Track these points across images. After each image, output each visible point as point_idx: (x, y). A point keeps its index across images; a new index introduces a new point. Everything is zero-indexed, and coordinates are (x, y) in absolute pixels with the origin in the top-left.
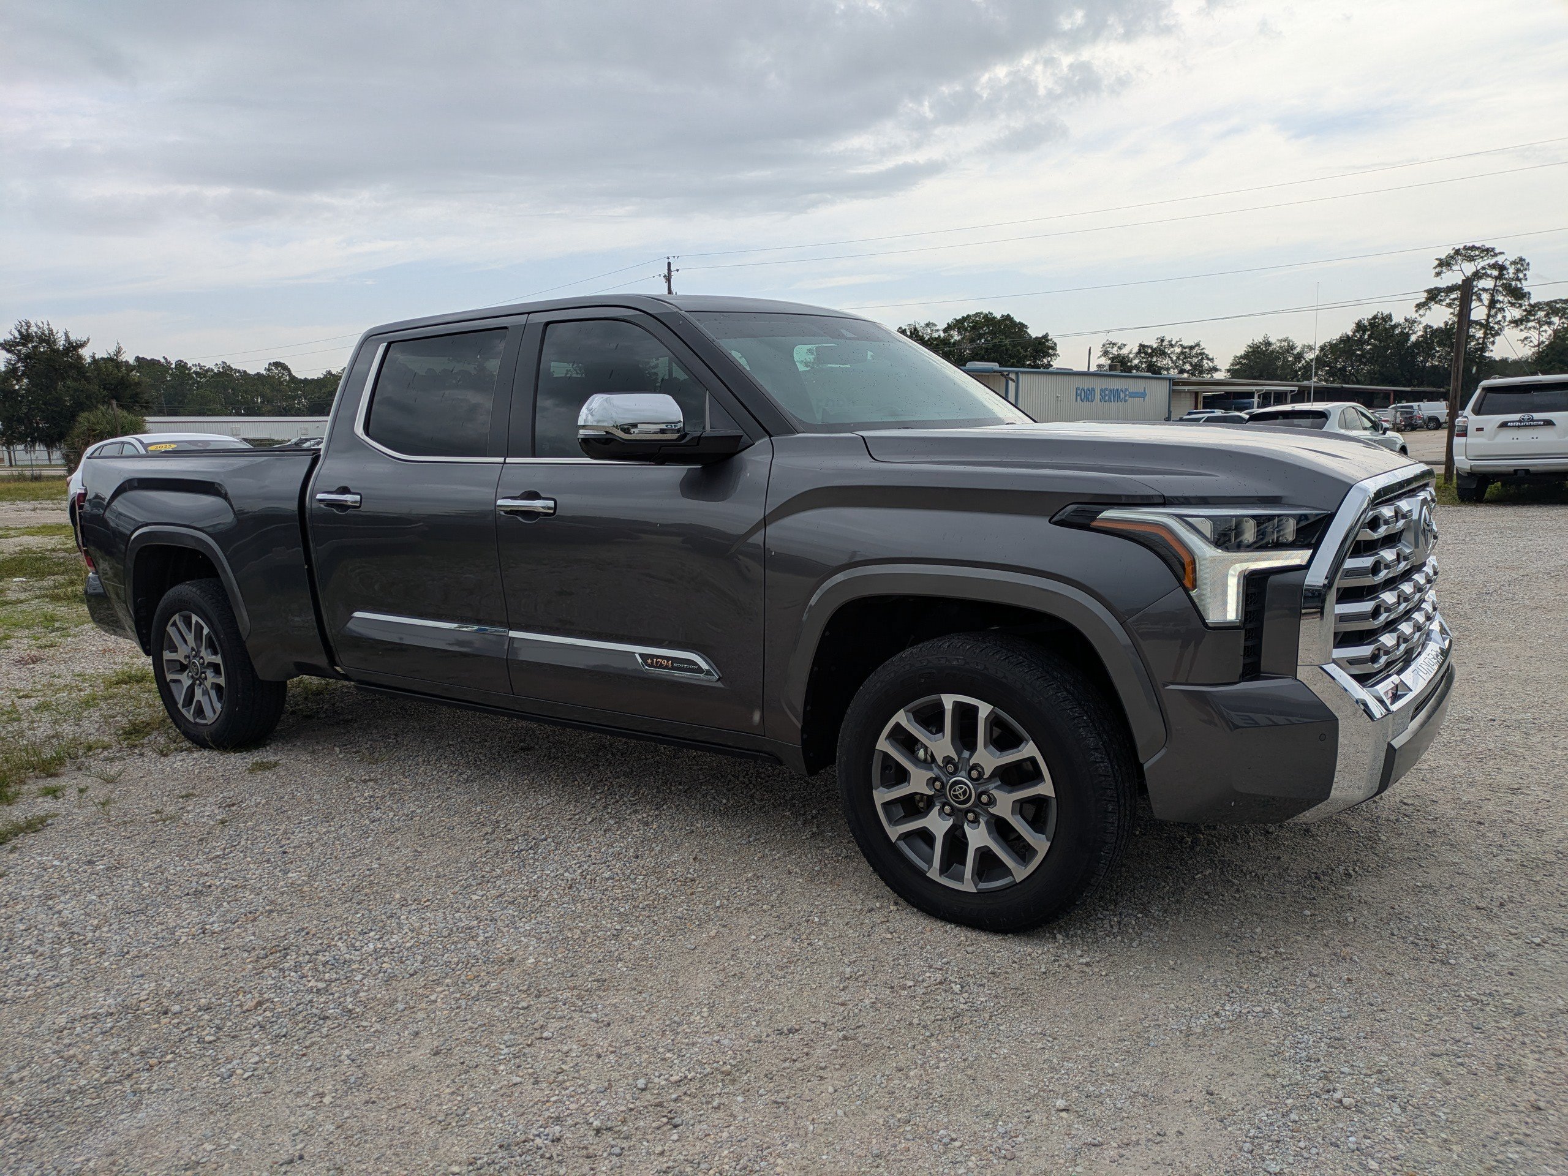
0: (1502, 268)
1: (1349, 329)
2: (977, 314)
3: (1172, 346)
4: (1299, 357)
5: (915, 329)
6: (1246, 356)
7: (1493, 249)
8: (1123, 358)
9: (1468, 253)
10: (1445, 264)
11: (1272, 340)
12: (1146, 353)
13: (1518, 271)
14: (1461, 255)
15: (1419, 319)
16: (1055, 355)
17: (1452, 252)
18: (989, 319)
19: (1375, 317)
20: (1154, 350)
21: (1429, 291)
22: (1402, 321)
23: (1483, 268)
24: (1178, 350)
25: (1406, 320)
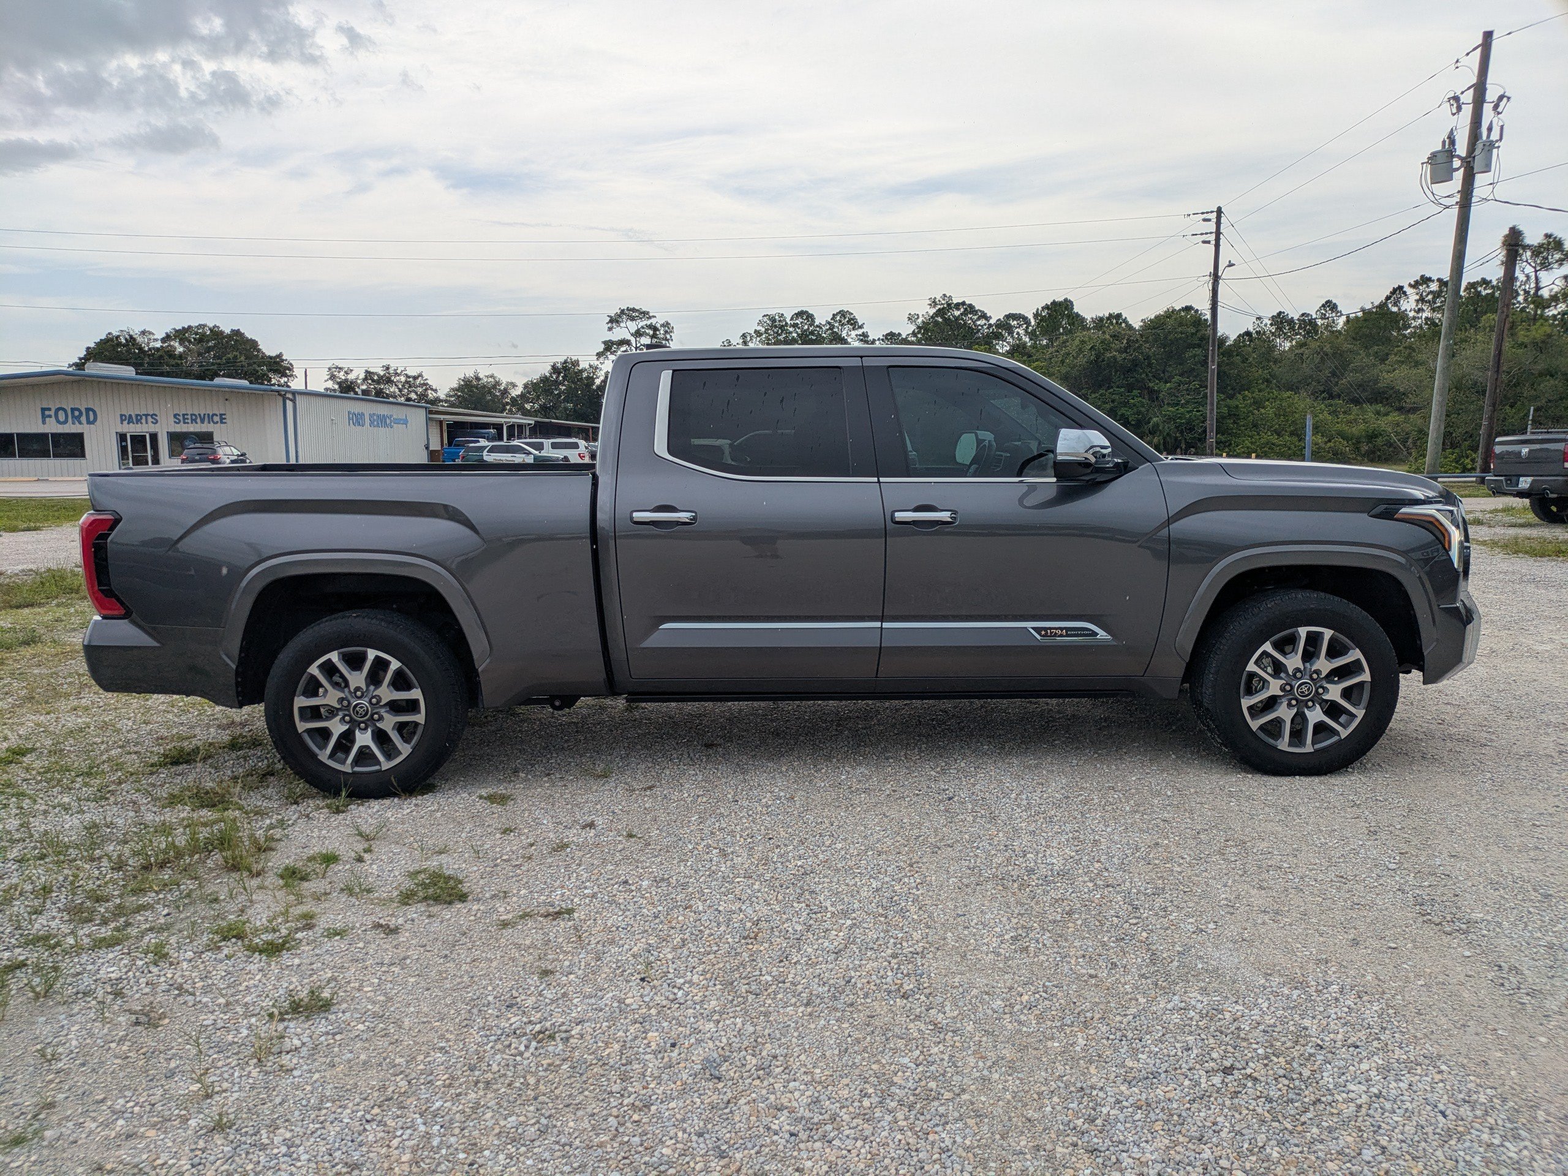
0: (655, 329)
1: (546, 370)
2: (200, 325)
3: (397, 374)
4: (505, 392)
5: (131, 337)
6: (460, 388)
7: (648, 313)
8: (351, 383)
9: (630, 314)
10: (614, 320)
11: (481, 376)
12: (373, 381)
13: (666, 332)
14: (625, 314)
15: (600, 366)
16: (291, 376)
17: (619, 312)
18: (216, 333)
19: (566, 362)
20: (381, 377)
21: (605, 343)
22: (587, 367)
23: (643, 327)
24: (403, 379)
25: (591, 366)
